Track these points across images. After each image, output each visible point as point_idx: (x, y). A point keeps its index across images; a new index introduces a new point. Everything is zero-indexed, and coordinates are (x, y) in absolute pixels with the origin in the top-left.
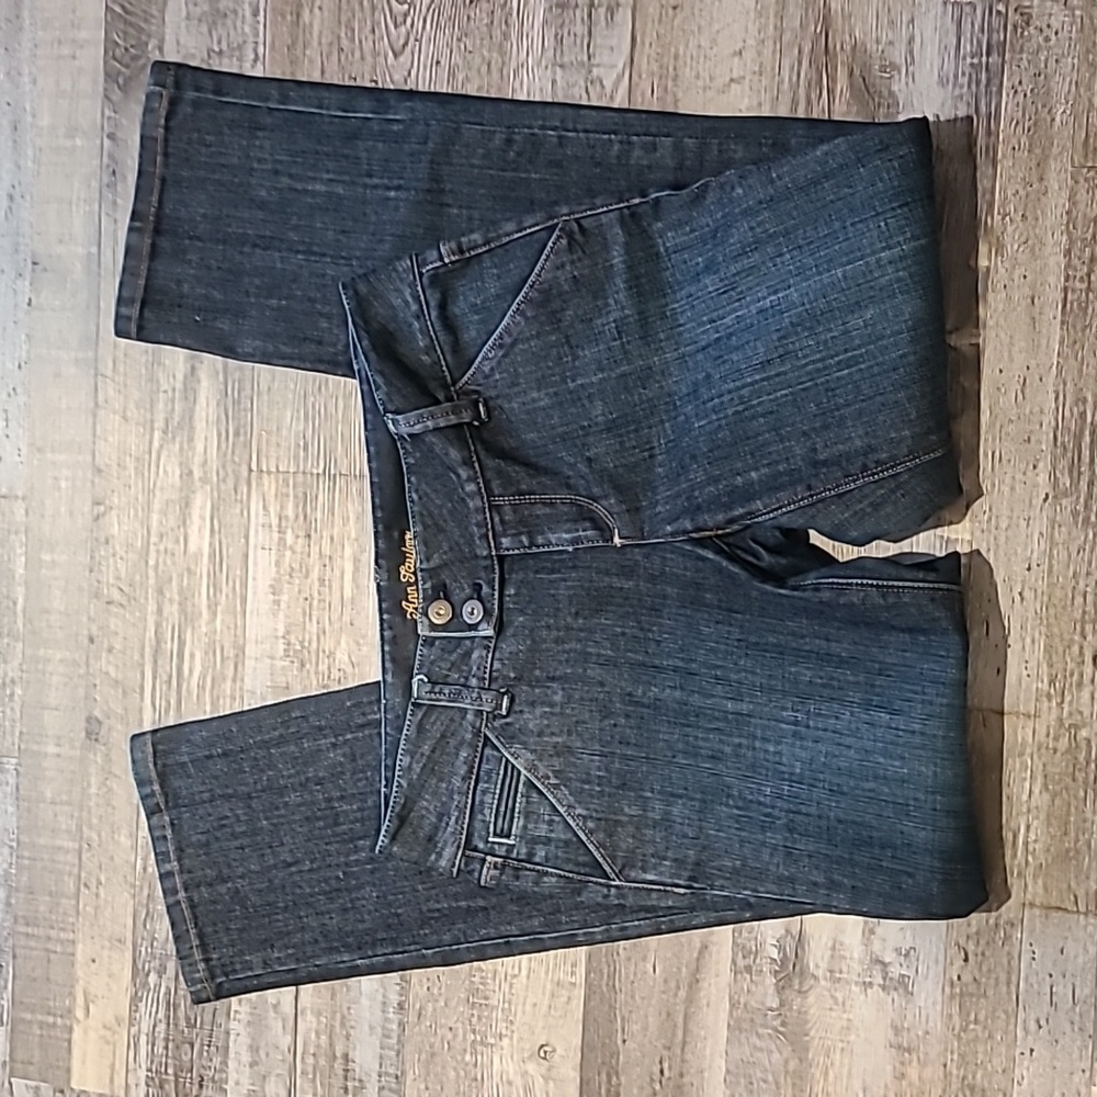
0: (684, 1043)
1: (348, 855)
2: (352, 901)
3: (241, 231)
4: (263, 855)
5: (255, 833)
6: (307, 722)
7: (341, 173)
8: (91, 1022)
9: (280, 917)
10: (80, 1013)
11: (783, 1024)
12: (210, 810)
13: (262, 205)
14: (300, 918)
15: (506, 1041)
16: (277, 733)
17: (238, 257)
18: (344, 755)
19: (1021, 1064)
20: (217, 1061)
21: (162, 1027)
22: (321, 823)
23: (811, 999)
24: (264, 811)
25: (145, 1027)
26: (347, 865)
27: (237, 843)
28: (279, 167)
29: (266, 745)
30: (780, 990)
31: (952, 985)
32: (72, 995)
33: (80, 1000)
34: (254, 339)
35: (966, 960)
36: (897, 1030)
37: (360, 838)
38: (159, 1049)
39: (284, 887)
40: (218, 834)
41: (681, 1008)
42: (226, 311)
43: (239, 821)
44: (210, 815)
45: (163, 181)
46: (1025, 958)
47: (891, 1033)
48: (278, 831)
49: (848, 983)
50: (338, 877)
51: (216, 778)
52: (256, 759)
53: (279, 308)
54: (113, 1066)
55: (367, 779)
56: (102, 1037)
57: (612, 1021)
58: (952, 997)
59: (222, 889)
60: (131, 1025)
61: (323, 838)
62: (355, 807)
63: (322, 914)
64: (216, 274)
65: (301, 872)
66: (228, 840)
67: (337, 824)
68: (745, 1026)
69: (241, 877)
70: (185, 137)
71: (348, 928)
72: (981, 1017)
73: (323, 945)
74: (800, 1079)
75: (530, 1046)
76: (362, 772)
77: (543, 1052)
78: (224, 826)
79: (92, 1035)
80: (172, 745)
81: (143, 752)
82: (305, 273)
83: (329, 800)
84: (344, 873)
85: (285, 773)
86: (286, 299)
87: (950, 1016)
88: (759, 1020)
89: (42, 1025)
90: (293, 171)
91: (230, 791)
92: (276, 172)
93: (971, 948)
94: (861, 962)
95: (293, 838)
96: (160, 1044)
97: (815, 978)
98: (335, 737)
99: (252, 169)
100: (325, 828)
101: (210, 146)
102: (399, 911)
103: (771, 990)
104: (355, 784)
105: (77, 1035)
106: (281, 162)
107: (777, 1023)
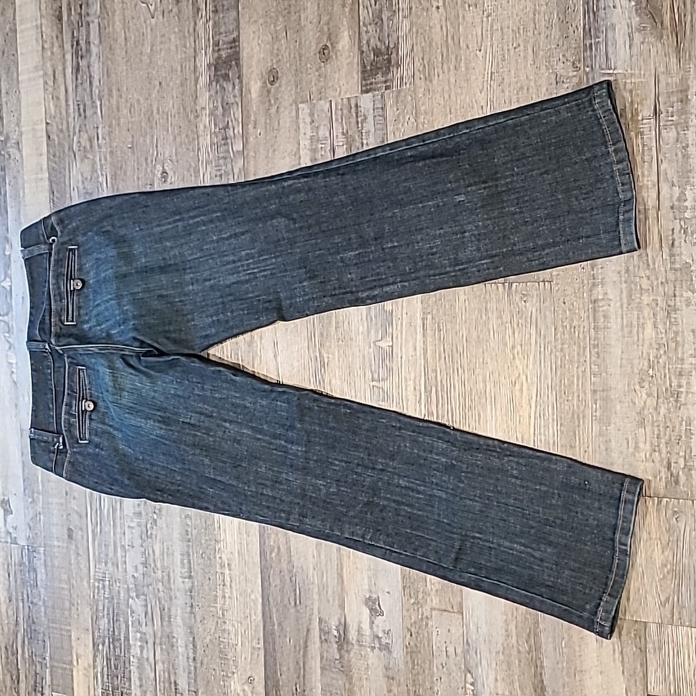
0: (304, 676)
1: (512, 182)
2: (511, 154)
3: (564, 532)
4: (562, 177)
5: (568, 190)
6: (528, 258)
7: (505, 552)
8: (80, 667)
9: (553, 141)
10: (75, 663)
11: (342, 667)
12: (594, 203)
13: (550, 544)
14: (542, 141)
15: (235, 675)
16: (546, 251)
17: (565, 517)
18: (509, 239)
19: (437, 685)
20: (127, 684)
21: (105, 669)
22: (526, 199)
23: (352, 654)
24: (560, 203)
25: (99, 669)
26: (513, 175)
27: (578, 183)
28: (540, 563)
29: (555, 244)
30: (339, 650)
31: (407, 648)
32: (71, 655)
33: (75, 657)
34: (556, 469)
35: (411, 635)
36: (387, 669)
37: (504, 191)
38: (105, 680)
39: (550, 159)
40: (589, 188)
41: (302, 659)
42: (573, 487)
43: (576, 198)
44: (594, 200)
45: (611, 571)
46: (435, 634)
47: (384, 670)
48: (552, 192)
49: (365, 646)
50: (518, 168)
51: (587, 224)
52: (562, 236)
53: (541, 484)
54: (89, 687)
55: (498, 226)
56: (84, 674)
57: (276, 665)
58: (407, 653)
59: (588, 155)
60: (94, 668)
61: (526, 190)
62: (507, 209)
63: (529, 145)
64: (579, 510)
65: (539, 169)
66: (584, 185)
67: (517, 198)
68: (328, 667)
69: (576, 163)
70: (593, 591)
71: (513, 138)
72: (419, 662)
73: (526, 127)
74: (351, 692)
75: (245, 678)
76: (500, 230)
77: (250, 680)
78: (586, 194)
79: (81, 673)
80: (610, 244)
81: (626, 240)
82: (525, 503)
83: (521, 212)
84: (514, 170)
85: (545, 227)
86: (536, 489)
87: (407, 662)
88: (332, 665)
89: (62, 668)
90: (532, 559)
91: (580, 215)
92: (542, 560)
93: (413, 630)
94: (370, 636)
95: (543, 189)
96: (105, 677)
97: (353, 645)
98: (513, 250)
99: (557, 565)
100: (524, 196)
101: (580, 584)
102: (481, 152)
103: (336, 650)
104: (506, 223)
105: (75, 673)
106: (539, 566)
107: (339, 666)
